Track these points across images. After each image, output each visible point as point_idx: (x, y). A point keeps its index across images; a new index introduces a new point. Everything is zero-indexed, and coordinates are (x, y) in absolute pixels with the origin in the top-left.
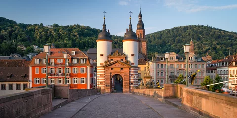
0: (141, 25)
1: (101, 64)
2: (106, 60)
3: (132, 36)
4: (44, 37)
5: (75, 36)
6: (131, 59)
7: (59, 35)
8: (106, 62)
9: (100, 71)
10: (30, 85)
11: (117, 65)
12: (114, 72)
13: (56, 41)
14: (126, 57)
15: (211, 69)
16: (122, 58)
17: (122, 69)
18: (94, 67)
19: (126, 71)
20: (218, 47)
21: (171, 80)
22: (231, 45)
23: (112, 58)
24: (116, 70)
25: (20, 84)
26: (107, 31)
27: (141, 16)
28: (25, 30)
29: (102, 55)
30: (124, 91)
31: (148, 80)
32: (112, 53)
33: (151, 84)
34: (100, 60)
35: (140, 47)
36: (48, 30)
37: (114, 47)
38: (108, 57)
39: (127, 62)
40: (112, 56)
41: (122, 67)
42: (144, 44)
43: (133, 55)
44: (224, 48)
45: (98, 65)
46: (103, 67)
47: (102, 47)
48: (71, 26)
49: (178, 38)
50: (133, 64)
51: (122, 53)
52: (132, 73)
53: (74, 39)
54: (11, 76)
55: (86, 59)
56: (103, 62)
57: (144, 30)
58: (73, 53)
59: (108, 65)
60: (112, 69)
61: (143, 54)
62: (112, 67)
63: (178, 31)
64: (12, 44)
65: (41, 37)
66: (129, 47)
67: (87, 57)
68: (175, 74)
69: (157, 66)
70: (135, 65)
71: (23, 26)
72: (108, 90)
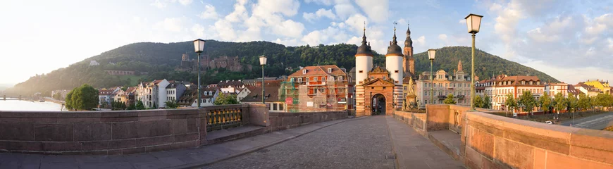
0: (409, 42)
1: (360, 82)
2: (366, 77)
3: (395, 49)
4: (310, 58)
5: (340, 56)
6: (395, 77)
7: (325, 55)
8: (365, 80)
9: (359, 90)
10: (285, 106)
11: (378, 83)
12: (375, 92)
13: (321, 61)
14: (389, 75)
15: (479, 89)
16: (384, 75)
17: (384, 88)
18: (352, 86)
19: (389, 89)
20: (484, 68)
21: (440, 100)
22: (495, 67)
23: (372, 76)
24: (378, 89)
25: (276, 104)
26: (367, 44)
27: (409, 32)
28: (293, 52)
29: (361, 72)
30: (387, 112)
31: (412, 100)
32: (373, 70)
33: (416, 105)
34: (360, 78)
35: (407, 66)
36: (314, 50)
37: (375, 62)
38: (368, 74)
39: (390, 80)
40: (373, 72)
41: (385, 85)
42: (412, 63)
43: (396, 72)
44: (489, 70)
45: (357, 83)
46: (363, 85)
47: (362, 62)
48: (336, 45)
49: (447, 58)
50: (396, 82)
51: (385, 70)
52: (395, 93)
53: (339, 58)
54: (269, 96)
55: (343, 76)
56: (362, 80)
57: (412, 48)
58: (329, 70)
59: (368, 83)
60: (373, 88)
61: (411, 73)
62: (373, 85)
63: (447, 52)
64: (281, 66)
65: (307, 58)
66: (392, 63)
67: (345, 75)
68: (444, 94)
69: (425, 85)
70: (399, 84)
71: (290, 48)
72: (369, 112)
